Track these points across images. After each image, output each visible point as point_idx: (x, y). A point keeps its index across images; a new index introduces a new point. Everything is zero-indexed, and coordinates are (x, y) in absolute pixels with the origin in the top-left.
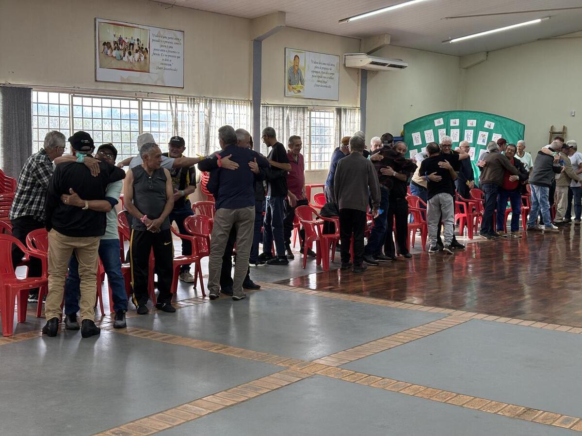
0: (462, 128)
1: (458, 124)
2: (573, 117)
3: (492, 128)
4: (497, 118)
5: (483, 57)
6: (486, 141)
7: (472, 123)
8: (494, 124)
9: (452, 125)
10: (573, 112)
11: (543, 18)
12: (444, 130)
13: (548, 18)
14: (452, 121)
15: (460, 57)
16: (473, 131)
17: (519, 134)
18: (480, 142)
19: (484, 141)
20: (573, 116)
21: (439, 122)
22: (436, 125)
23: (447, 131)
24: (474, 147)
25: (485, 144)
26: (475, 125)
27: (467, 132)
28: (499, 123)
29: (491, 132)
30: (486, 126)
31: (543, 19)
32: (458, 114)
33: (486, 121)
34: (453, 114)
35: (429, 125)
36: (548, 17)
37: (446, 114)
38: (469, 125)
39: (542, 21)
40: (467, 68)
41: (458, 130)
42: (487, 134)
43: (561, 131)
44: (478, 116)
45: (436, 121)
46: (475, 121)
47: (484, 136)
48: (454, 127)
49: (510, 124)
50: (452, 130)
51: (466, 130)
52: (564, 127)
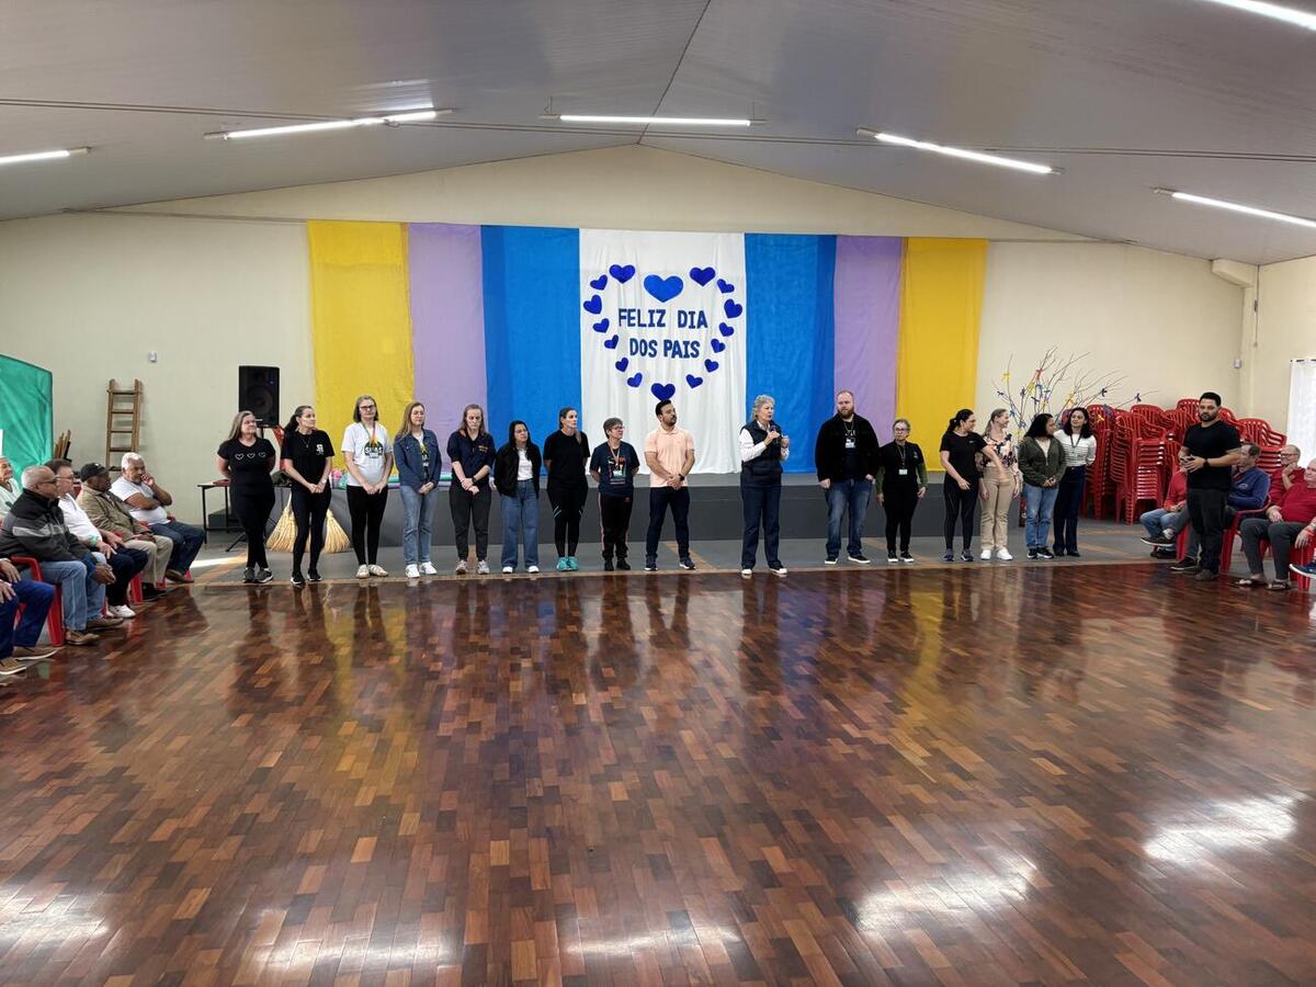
2: (153, 364)
10: (153, 353)
11: (72, 149)
13: (85, 150)
17: (39, 391)
20: (154, 361)
31: (73, 152)
36: (83, 148)
39: (72, 158)
43: (132, 390)
49: (13, 369)
52: (137, 382)
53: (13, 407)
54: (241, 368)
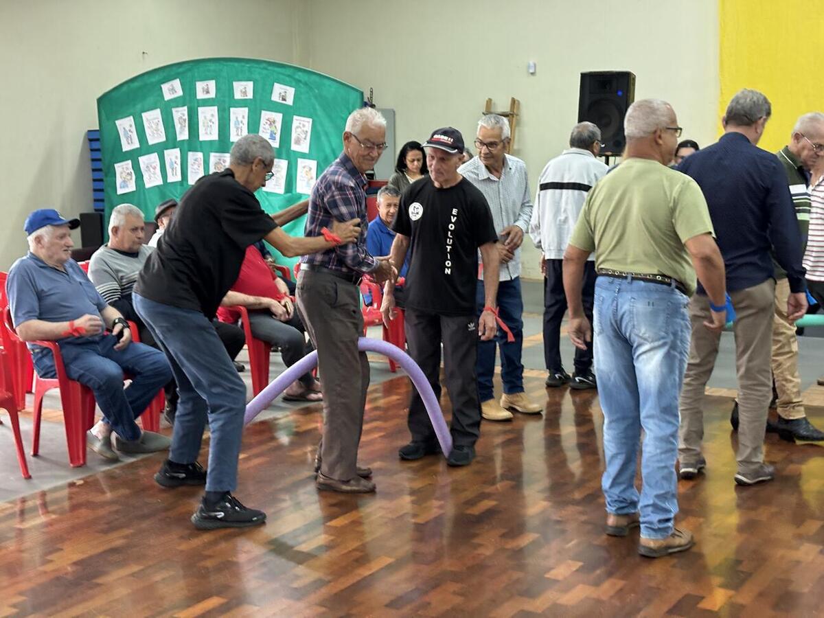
1: (213, 94)
2: (532, 77)
3: (290, 102)
4: (299, 76)
6: (277, 136)
7: (243, 89)
8: (293, 90)
9: (200, 95)
10: (531, 64)
12: (185, 111)
14: (200, 86)
16: (246, 110)
19: (274, 137)
21: (173, 90)
22: (167, 97)
23: (190, 111)
26: (250, 95)
27: (234, 113)
28: (304, 89)
29: (287, 114)
30: (275, 97)
32: (212, 66)
33: (276, 85)
34: (202, 68)
35: (151, 99)
37: (185, 67)
41: (215, 109)
42: (278, 117)
43: (507, 109)
44: (258, 72)
45: (165, 87)
46: (250, 85)
47: (272, 123)
48: (206, 103)
49: (330, 90)
50: (200, 109)
51: (232, 110)
52: (514, 101)
53: (327, 134)
54: (584, 76)
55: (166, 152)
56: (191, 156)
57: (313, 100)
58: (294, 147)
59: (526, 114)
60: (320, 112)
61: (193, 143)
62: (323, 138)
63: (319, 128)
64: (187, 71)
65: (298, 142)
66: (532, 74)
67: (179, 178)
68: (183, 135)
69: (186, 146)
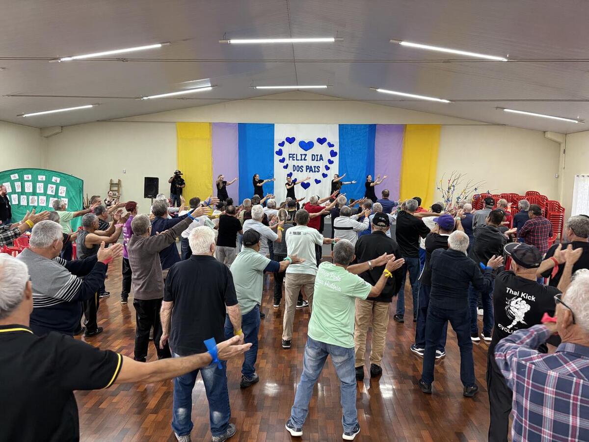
0: (35, 182)
1: (30, 178)
3: (58, 182)
4: (61, 175)
5: (58, 130)
6: (54, 191)
7: (42, 178)
8: (59, 179)
9: (25, 179)
10: (125, 170)
11: (93, 104)
12: (20, 183)
13: (98, 105)
14: (25, 176)
15: (41, 129)
16: (43, 184)
18: (49, 192)
19: (52, 192)
21: (15, 176)
22: (13, 179)
23: (22, 183)
24: (45, 196)
25: (54, 194)
26: (44, 179)
27: (38, 185)
28: (63, 178)
29: (58, 185)
30: (53, 180)
32: (30, 171)
33: (54, 177)
34: (26, 171)
35: (6, 179)
37: (20, 170)
38: (39, 179)
39: (93, 107)
40: (47, 137)
41: (31, 183)
42: (54, 186)
43: (117, 183)
44: (47, 173)
45: (12, 176)
46: (44, 177)
47: (52, 188)
48: (27, 181)
49: (72, 179)
50: (26, 183)
51: (37, 184)
52: (119, 180)
53: (71, 192)
54: (145, 178)
55: (12, 195)
56: (22, 197)
57: (66, 182)
58: (59, 195)
59: (123, 184)
60: (69, 185)
61: (23, 192)
62: (70, 193)
63: (69, 189)
64: (21, 172)
65: (61, 193)
66: (125, 173)
67: (17, 203)
68: (19, 190)
69: (20, 194)
